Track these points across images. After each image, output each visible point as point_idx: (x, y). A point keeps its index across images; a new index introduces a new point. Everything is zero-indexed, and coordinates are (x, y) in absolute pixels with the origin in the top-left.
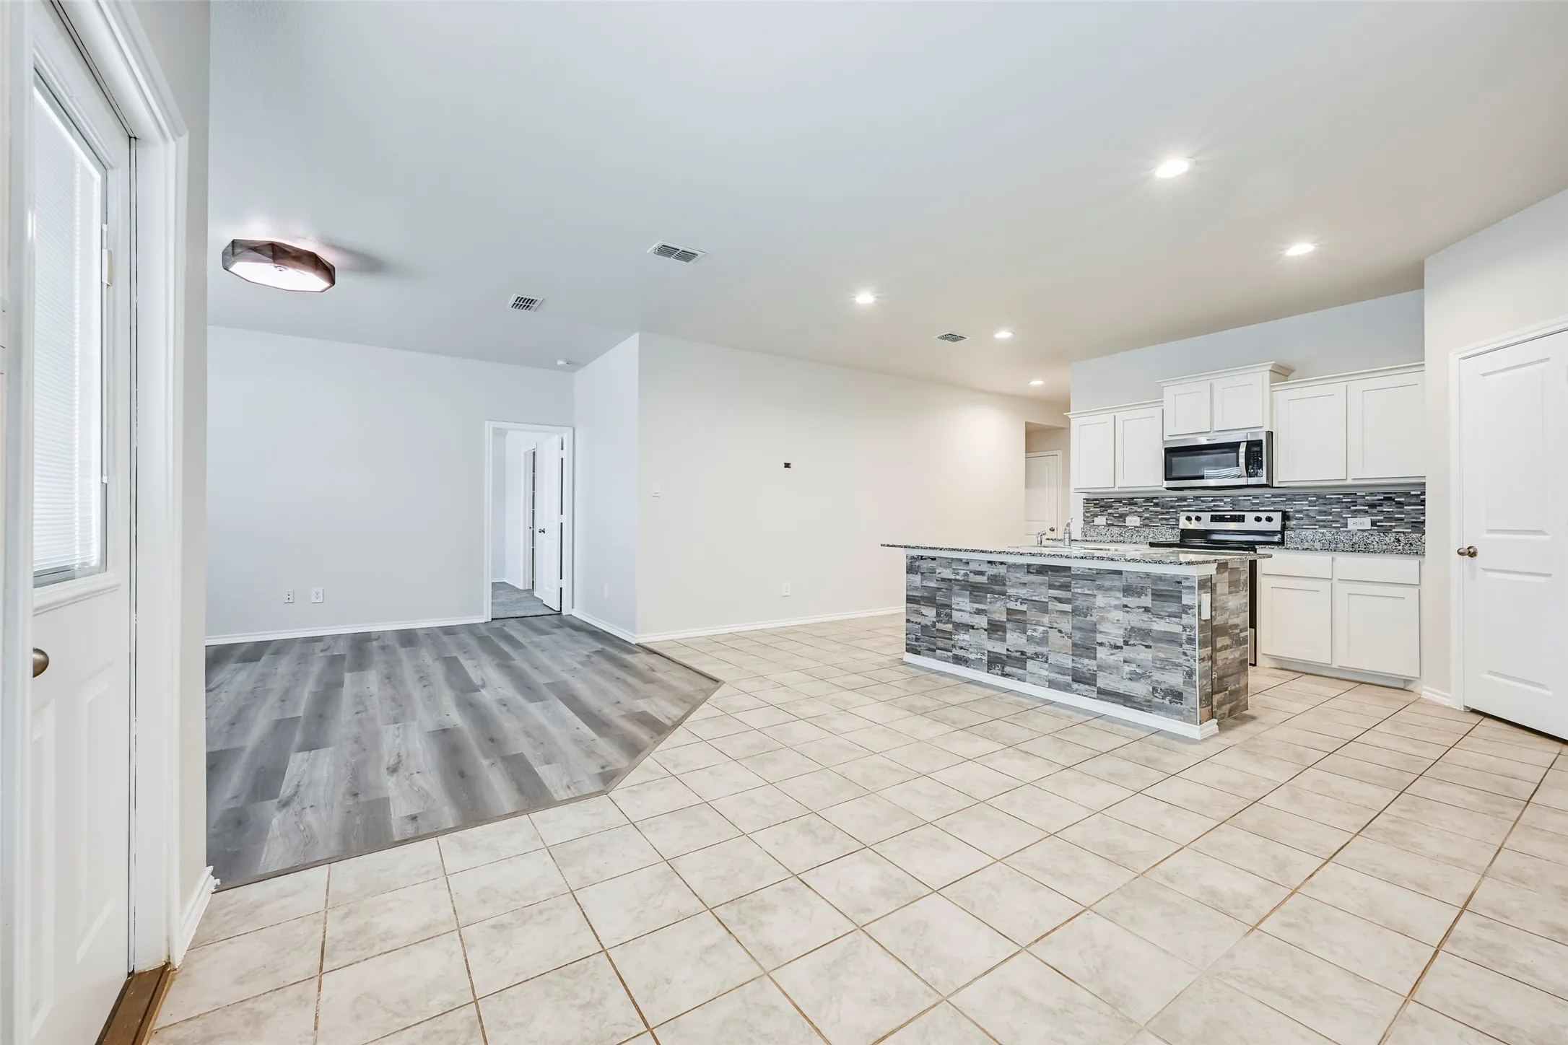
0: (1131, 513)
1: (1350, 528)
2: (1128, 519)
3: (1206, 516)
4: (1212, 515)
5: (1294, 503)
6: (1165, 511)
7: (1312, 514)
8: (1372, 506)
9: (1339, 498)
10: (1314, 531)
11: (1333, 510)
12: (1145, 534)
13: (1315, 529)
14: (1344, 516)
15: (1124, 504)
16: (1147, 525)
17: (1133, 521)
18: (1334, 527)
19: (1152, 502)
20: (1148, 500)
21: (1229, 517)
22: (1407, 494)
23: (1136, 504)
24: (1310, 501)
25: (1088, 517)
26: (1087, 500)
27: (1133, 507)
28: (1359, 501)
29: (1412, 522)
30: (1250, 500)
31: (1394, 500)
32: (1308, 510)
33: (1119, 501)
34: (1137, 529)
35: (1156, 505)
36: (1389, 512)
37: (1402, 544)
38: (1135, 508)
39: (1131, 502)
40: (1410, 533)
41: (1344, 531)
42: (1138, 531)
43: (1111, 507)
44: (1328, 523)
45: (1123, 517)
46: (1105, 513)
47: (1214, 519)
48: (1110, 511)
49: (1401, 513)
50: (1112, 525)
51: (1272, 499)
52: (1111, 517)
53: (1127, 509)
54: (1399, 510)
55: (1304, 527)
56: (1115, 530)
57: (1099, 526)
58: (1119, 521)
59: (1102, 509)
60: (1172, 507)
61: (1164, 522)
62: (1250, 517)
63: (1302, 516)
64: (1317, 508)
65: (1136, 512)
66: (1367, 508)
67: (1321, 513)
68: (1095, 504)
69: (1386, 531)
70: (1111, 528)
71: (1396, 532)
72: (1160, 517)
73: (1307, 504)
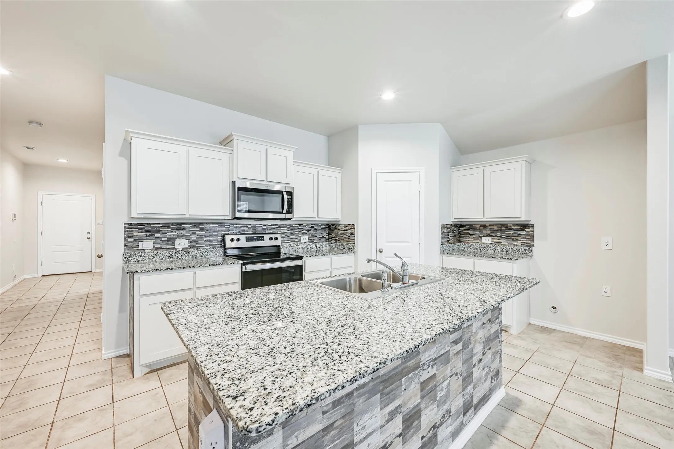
0: (179, 237)
1: (302, 241)
2: (177, 242)
3: (243, 238)
4: (246, 237)
5: (281, 229)
6: (208, 234)
7: (288, 235)
8: (308, 230)
9: (297, 226)
10: (289, 244)
11: (296, 232)
12: (194, 254)
13: (289, 243)
14: (299, 235)
15: (172, 229)
16: (194, 246)
17: (181, 244)
18: (296, 241)
19: (198, 227)
20: (195, 225)
21: (256, 238)
22: (318, 225)
23: (184, 229)
24: (287, 228)
25: (131, 242)
26: (130, 224)
27: (181, 232)
28: (304, 228)
29: (319, 238)
30: (261, 227)
31: (314, 228)
32: (286, 233)
33: (168, 226)
34: (186, 250)
35: (202, 230)
36: (313, 233)
37: (317, 248)
38: (184, 233)
39: (179, 227)
40: (319, 242)
41: (299, 243)
42: (187, 252)
43: (158, 231)
44: (294, 239)
45: (171, 240)
46: (152, 237)
47: (248, 239)
48: (156, 235)
49: (316, 233)
50: (161, 248)
51: (272, 226)
52: (159, 241)
53: (175, 233)
54: (316, 232)
55: (285, 242)
56: (165, 253)
57: (144, 250)
58: (168, 244)
59: (148, 234)
60: (214, 231)
61: (208, 243)
62: (267, 237)
63: (284, 236)
64: (290, 231)
65: (184, 235)
66: (306, 231)
67: (292, 234)
68: (139, 229)
69: (312, 242)
70: (159, 251)
71: (315, 242)
72: (205, 239)
73: (286, 230)
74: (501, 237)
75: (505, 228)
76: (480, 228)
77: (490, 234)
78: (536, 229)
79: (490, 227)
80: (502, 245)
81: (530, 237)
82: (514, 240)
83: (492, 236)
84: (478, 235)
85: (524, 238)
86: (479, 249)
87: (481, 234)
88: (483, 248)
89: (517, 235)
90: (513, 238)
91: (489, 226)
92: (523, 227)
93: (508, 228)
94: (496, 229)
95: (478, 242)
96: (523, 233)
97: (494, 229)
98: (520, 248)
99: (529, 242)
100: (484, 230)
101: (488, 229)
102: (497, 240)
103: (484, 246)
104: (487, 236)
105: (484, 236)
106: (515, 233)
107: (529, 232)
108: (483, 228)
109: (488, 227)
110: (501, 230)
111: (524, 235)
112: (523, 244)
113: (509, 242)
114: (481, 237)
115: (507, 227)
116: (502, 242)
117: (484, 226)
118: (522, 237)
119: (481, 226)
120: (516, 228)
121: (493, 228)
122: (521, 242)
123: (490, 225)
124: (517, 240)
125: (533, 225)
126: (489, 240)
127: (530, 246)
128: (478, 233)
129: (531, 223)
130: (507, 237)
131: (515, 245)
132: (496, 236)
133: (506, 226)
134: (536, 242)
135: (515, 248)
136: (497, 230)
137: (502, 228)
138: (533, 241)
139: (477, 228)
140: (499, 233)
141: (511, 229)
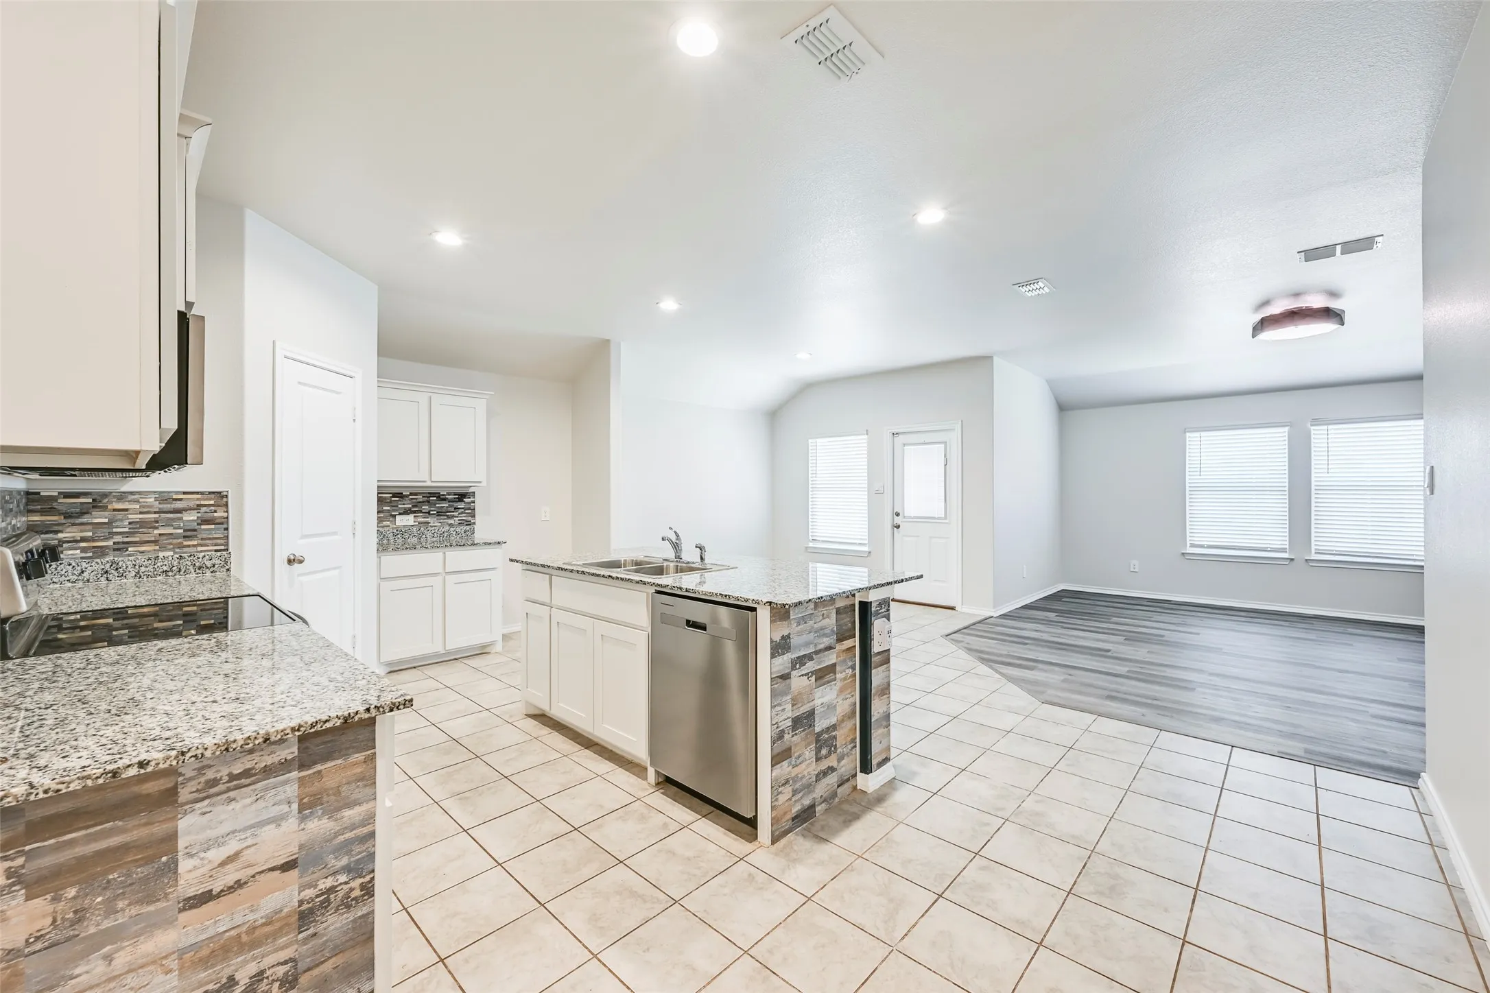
74: (429, 513)
75: (435, 498)
76: (393, 499)
77: (410, 509)
78: (477, 499)
79: (410, 497)
80: (432, 527)
81: (470, 511)
82: (448, 517)
83: (415, 512)
84: (388, 511)
85: (462, 513)
86: (392, 539)
87: (394, 511)
88: (399, 536)
89: (453, 509)
90: (447, 514)
91: (409, 495)
92: (462, 496)
93: (440, 498)
94: (421, 500)
95: (389, 526)
96: (461, 505)
97: (418, 500)
98: (458, 530)
99: (470, 518)
100: (400, 503)
101: (407, 501)
102: (423, 520)
103: (401, 532)
104: (406, 512)
105: (400, 514)
106: (450, 506)
107: (469, 503)
108: (397, 499)
109: (407, 496)
110: (428, 502)
111: (463, 508)
112: (462, 522)
113: (442, 521)
114: (394, 516)
115: (438, 497)
116: (432, 522)
117: (400, 496)
118: (460, 511)
119: (394, 495)
120: (452, 499)
121: (416, 499)
122: (459, 520)
123: (411, 494)
124: (454, 516)
125: (474, 493)
126: (409, 520)
127: (470, 525)
128: (389, 508)
129: (471, 490)
130: (440, 514)
131: (451, 525)
132: (421, 512)
133: (437, 495)
134: (478, 519)
135: (452, 529)
136: (423, 502)
137: (431, 498)
138: (474, 516)
139: (385, 498)
140: (425, 508)
141: (444, 500)
